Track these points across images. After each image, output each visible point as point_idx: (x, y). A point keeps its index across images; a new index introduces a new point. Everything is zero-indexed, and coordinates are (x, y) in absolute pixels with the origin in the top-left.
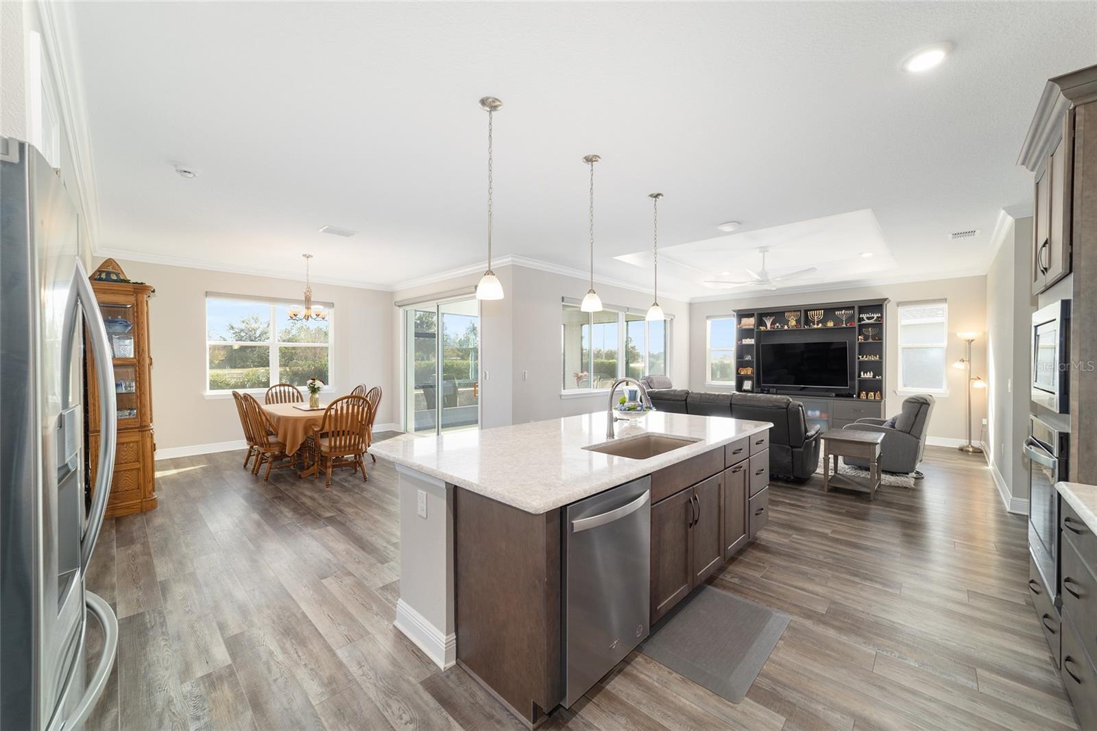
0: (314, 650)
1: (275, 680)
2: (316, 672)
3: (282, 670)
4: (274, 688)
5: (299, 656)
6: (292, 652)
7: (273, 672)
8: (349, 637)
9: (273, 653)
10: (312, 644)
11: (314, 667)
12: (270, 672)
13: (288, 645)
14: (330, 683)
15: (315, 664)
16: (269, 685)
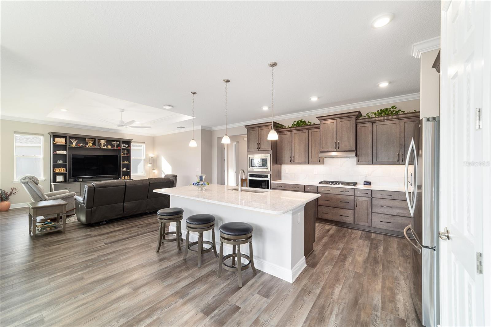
0: (323, 300)
1: (345, 303)
2: (331, 293)
3: (340, 304)
4: (347, 301)
5: (330, 303)
6: (330, 308)
7: (343, 307)
8: (308, 293)
9: (336, 315)
10: (321, 303)
11: (330, 295)
12: (344, 308)
13: (328, 312)
14: (332, 287)
15: (329, 296)
16: (348, 304)
